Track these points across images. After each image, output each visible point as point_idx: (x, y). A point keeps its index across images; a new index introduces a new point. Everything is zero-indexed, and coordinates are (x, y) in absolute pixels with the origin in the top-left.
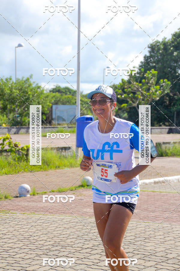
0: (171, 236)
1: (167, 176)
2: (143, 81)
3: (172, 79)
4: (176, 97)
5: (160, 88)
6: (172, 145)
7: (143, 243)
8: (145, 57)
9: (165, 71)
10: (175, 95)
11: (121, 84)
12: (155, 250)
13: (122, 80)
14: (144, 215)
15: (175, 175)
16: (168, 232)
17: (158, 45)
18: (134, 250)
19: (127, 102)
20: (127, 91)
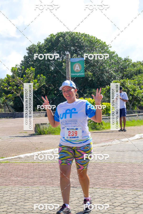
0: (45, 196)
1: (44, 150)
2: (24, 76)
3: (47, 74)
4: (50, 88)
5: (38, 81)
6: (48, 125)
7: (23, 203)
8: (24, 57)
9: (41, 68)
10: (50, 86)
11: (6, 79)
12: (32, 208)
13: (7, 75)
14: (25, 181)
15: (50, 149)
16: (43, 193)
17: (34, 48)
18: (16, 210)
19: (12, 93)
20: (12, 84)
